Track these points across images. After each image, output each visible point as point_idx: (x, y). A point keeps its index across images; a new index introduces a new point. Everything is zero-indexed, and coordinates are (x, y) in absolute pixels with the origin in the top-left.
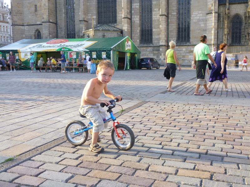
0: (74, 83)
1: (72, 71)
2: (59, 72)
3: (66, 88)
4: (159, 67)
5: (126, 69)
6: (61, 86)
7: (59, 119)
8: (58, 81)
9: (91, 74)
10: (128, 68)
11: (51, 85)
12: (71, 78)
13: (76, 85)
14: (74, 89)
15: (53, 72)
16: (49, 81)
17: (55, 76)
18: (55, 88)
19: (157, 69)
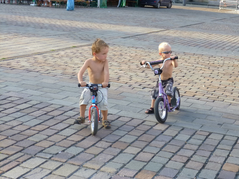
0: (43, 22)
1: (43, 4)
2: (26, 4)
3: (34, 26)
4: (171, 5)
5: (121, 6)
6: (28, 24)
7: (26, 47)
8: (25, 18)
9: (68, 10)
10: (124, 5)
11: (18, 22)
12: (40, 15)
13: (44, 25)
14: (42, 28)
15: (18, 4)
16: (15, 17)
17: (21, 10)
18: (22, 26)
19: (168, 8)
